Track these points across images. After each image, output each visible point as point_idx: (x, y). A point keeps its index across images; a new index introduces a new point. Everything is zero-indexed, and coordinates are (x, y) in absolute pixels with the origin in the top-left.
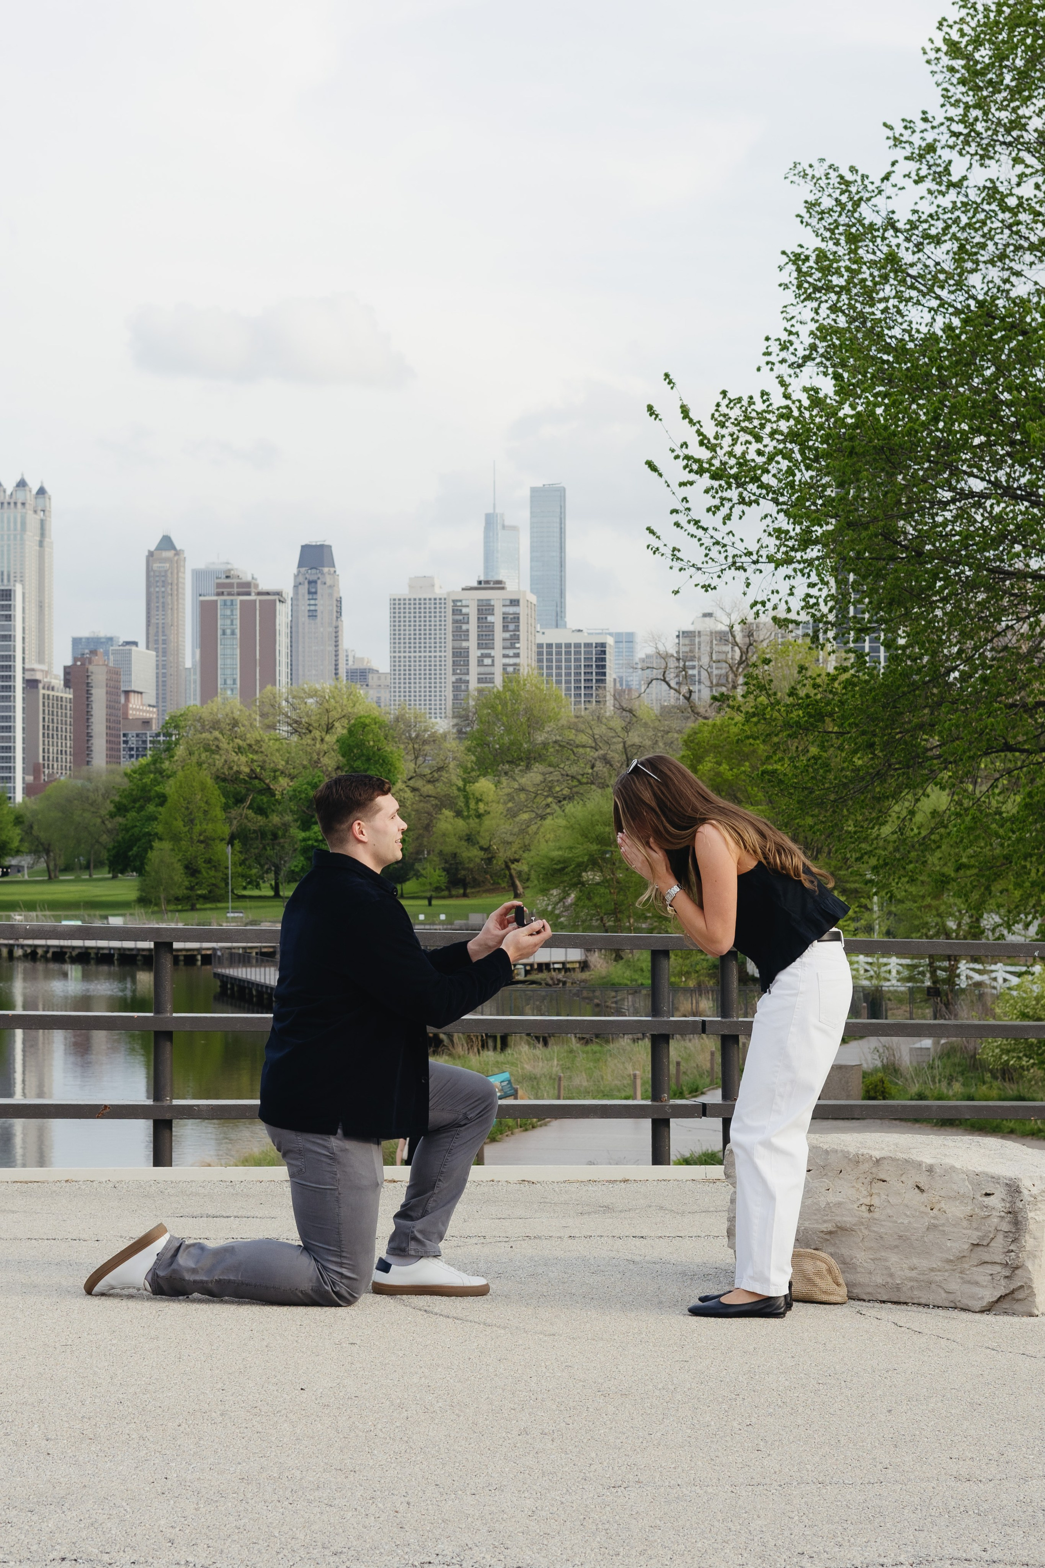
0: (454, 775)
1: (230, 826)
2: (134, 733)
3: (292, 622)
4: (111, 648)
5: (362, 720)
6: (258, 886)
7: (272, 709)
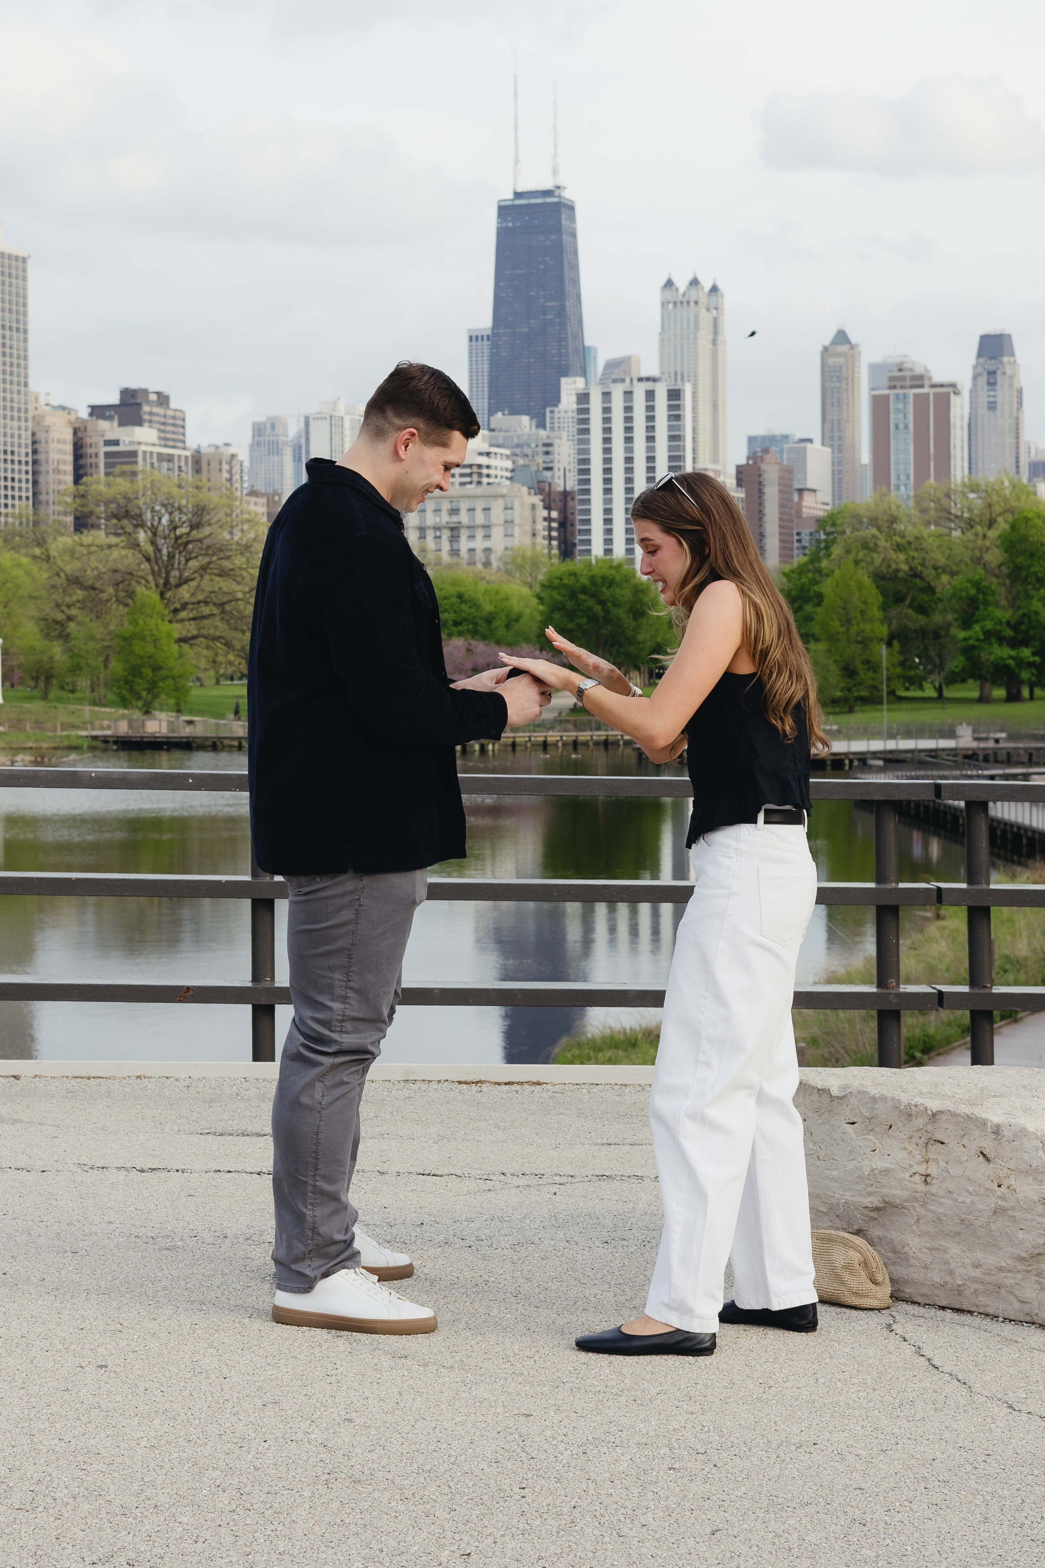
1: (889, 626)
2: (808, 531)
3: (970, 414)
4: (786, 446)
5: (1025, 514)
6: (921, 687)
7: (932, 504)
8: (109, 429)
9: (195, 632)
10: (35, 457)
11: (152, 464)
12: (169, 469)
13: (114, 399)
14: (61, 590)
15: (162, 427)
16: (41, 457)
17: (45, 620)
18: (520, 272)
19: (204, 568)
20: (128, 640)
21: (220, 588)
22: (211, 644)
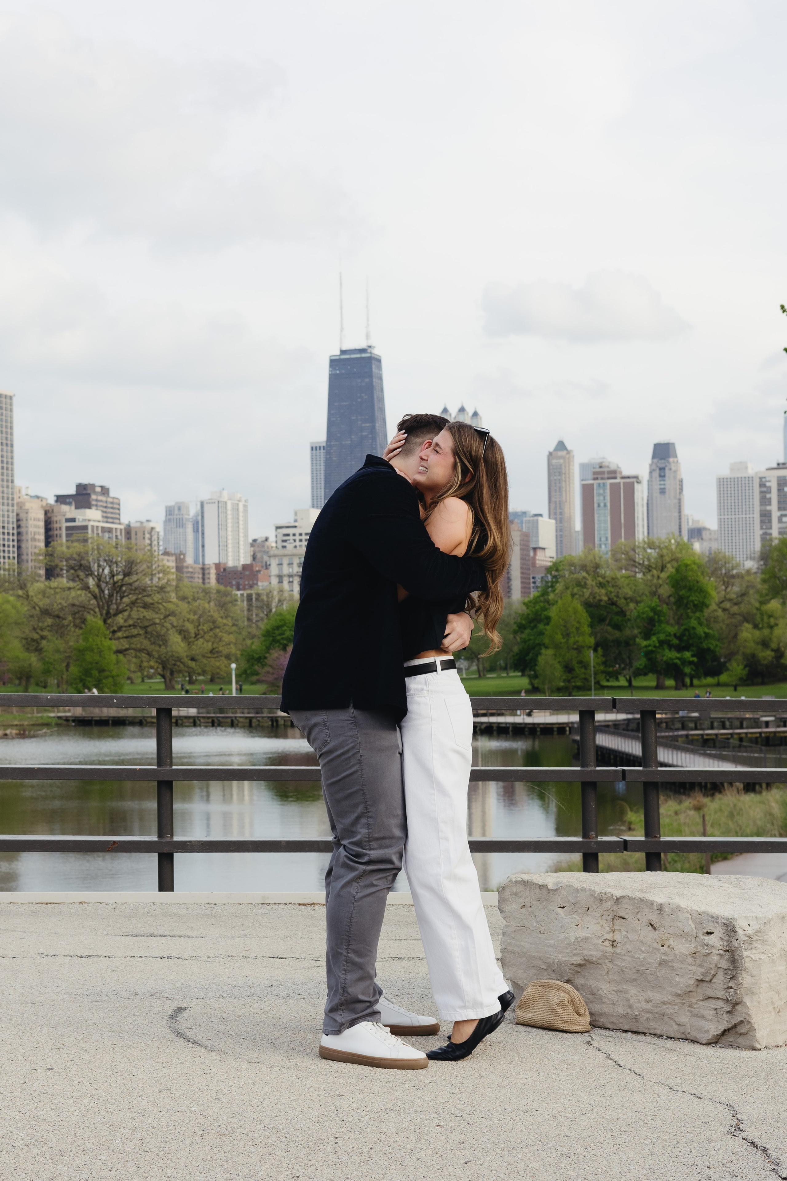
0: (753, 600)
1: (595, 638)
2: (540, 576)
3: (648, 497)
4: (525, 519)
5: (685, 561)
6: (617, 679)
7: (623, 556)
8: (69, 511)
9: (127, 646)
10: (19, 530)
11: (98, 534)
12: (109, 538)
13: (72, 490)
14: (36, 619)
15: (105, 510)
16: (23, 530)
17: (26, 639)
18: (345, 403)
19: (133, 603)
20: (82, 652)
21: (144, 617)
22: (138, 654)
